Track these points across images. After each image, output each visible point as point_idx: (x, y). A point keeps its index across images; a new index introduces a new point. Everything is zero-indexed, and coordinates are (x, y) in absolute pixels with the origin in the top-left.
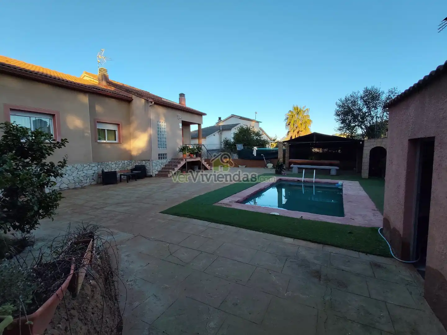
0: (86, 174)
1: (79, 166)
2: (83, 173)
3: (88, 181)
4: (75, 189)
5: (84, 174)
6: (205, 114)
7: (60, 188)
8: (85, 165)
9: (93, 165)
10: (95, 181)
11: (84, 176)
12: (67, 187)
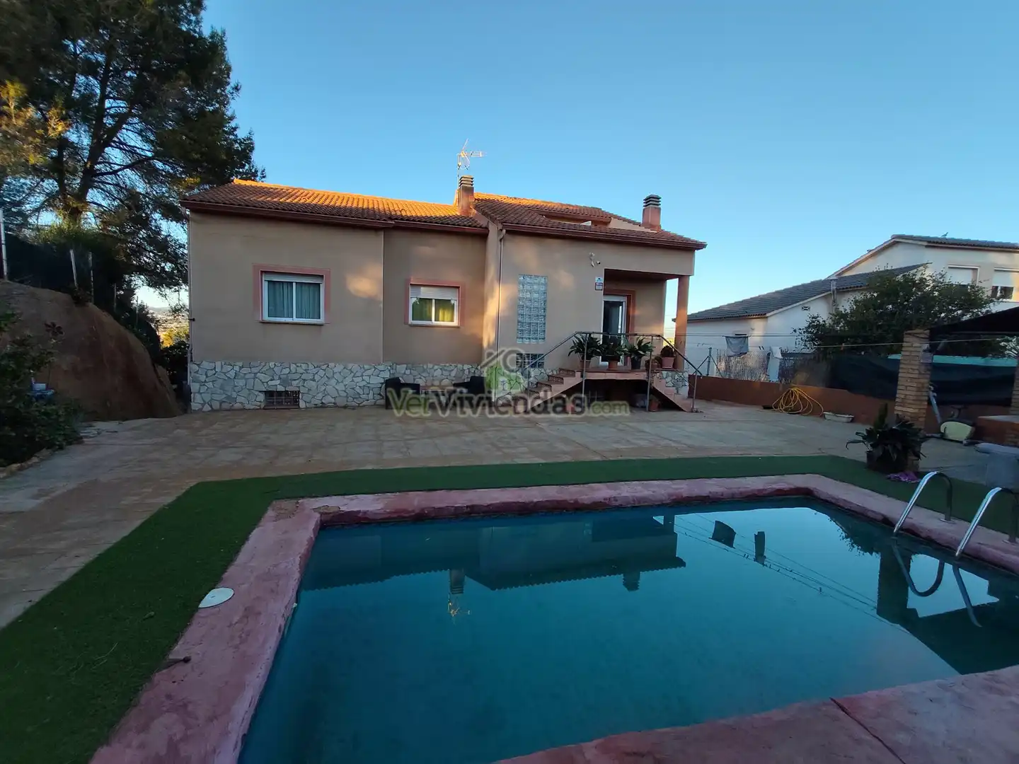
0: (369, 383)
1: (355, 367)
2: (363, 380)
3: (371, 396)
4: (345, 407)
5: (364, 383)
6: (701, 246)
7: (322, 403)
8: (366, 367)
9: (381, 367)
10: (383, 398)
11: (364, 386)
12: (334, 403)
